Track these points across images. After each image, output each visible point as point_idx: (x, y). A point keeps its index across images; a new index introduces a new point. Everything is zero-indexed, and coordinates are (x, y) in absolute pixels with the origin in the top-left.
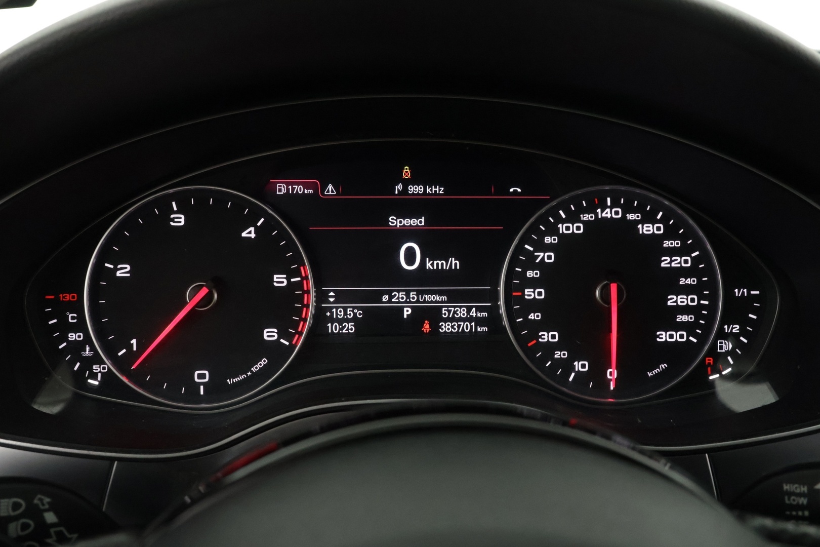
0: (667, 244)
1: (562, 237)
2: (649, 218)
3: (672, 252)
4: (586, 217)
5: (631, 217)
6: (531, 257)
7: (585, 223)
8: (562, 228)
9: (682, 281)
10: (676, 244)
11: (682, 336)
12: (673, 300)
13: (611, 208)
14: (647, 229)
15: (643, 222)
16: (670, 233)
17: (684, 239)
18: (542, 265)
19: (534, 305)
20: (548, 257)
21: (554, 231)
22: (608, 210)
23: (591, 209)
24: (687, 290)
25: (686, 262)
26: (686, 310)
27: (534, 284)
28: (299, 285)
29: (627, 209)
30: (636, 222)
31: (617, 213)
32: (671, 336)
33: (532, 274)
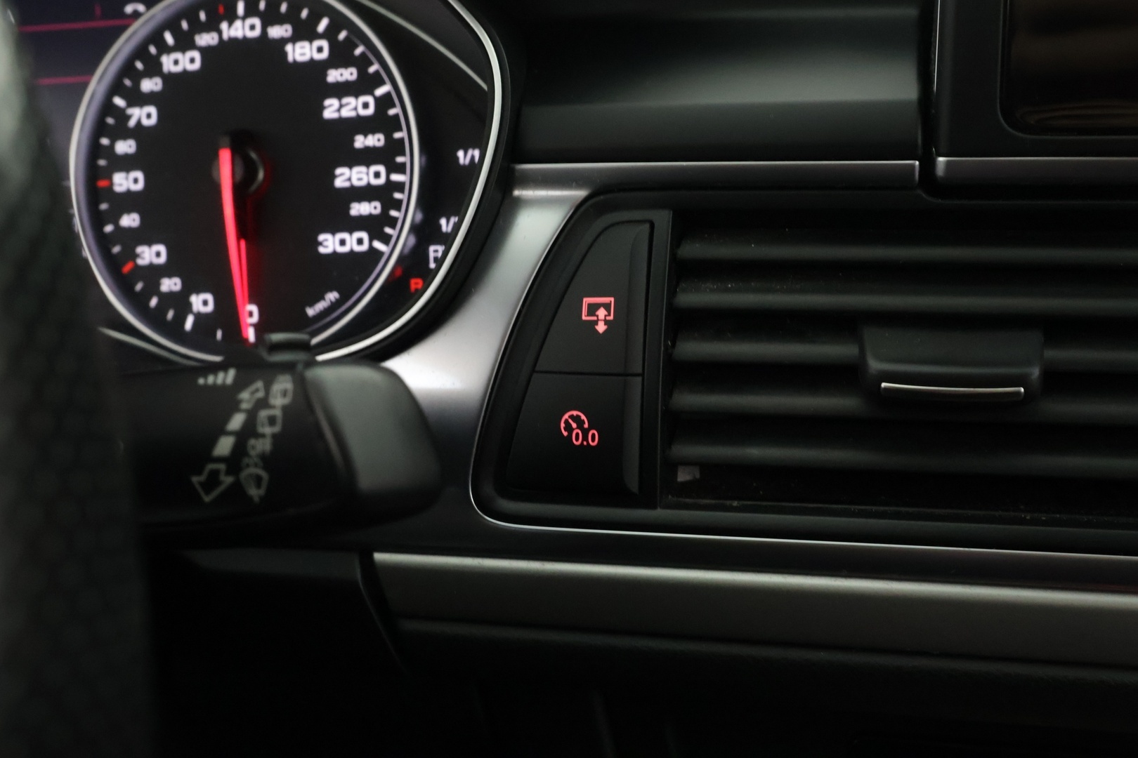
0: (334, 76)
1: (169, 79)
2: (304, 32)
3: (342, 90)
4: (206, 39)
5: (276, 32)
6: (122, 117)
7: (205, 51)
8: (168, 63)
9: (360, 142)
10: (348, 74)
11: (360, 241)
12: (347, 177)
13: (244, 18)
14: (301, 52)
15: (294, 39)
16: (340, 56)
17: (362, 63)
18: (139, 132)
19: (129, 201)
20: (145, 115)
21: (154, 68)
22: (238, 23)
23: (212, 26)
24: (367, 157)
25: (366, 106)
26: (366, 193)
27: (126, 164)
29: (270, 18)
30: (283, 42)
31: (252, 27)
32: (343, 242)
33: (125, 147)
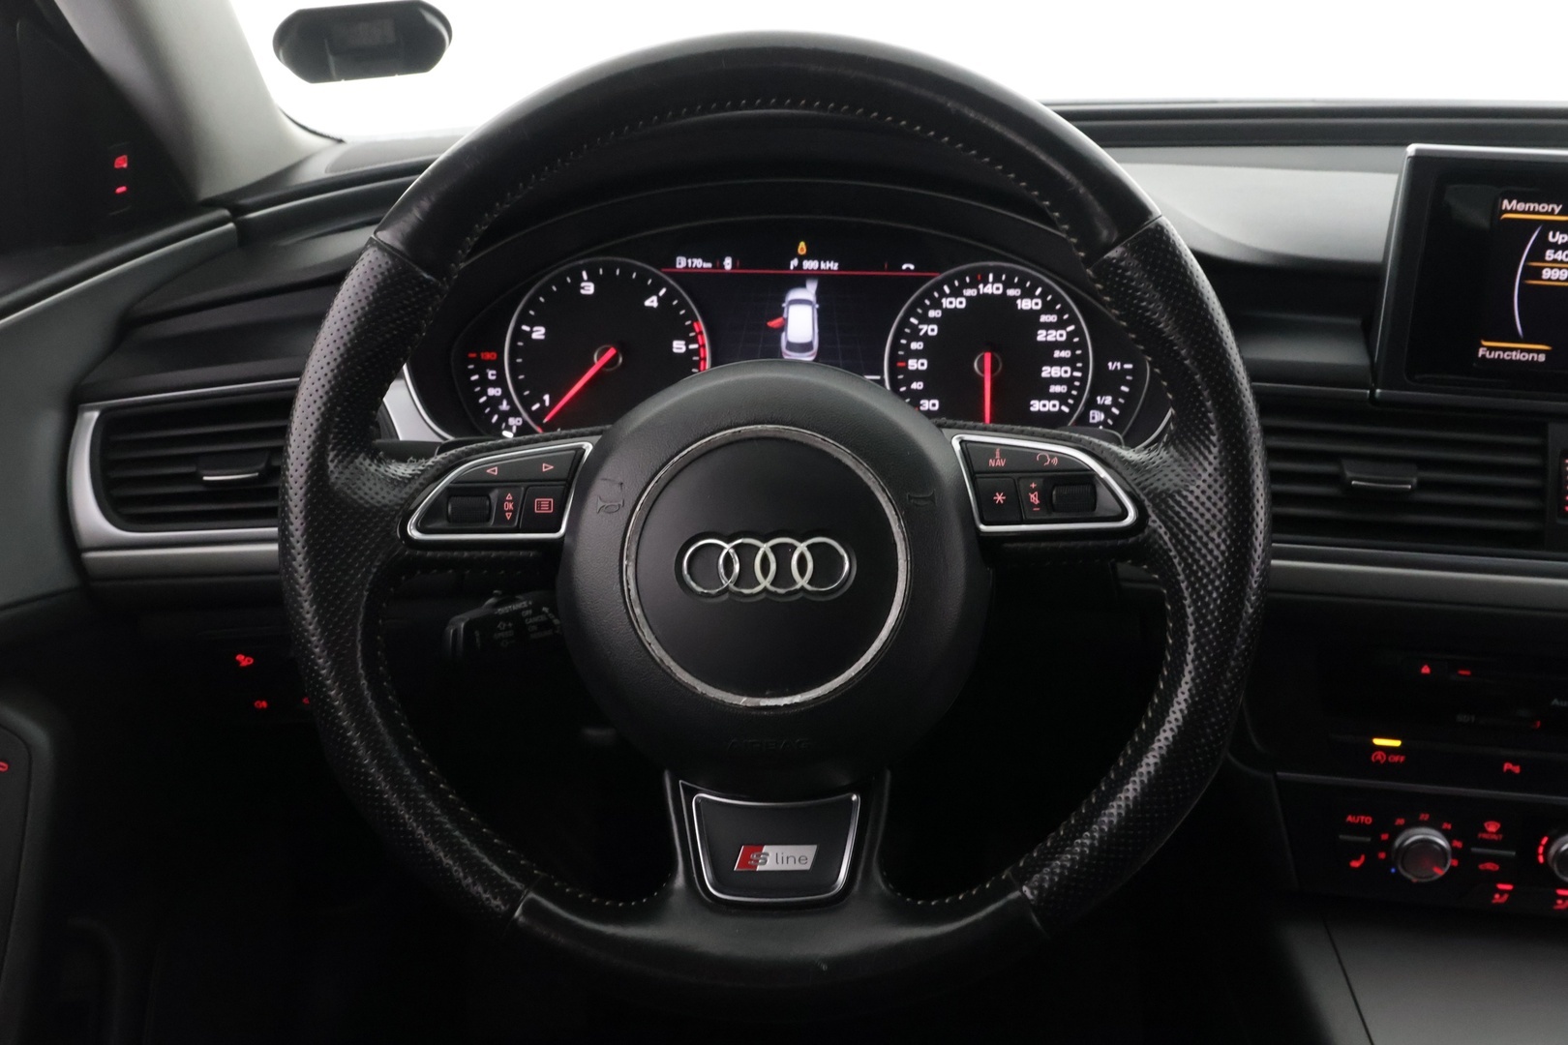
0: (1044, 318)
1: (946, 311)
2: (1028, 294)
3: (1048, 326)
4: (970, 292)
5: (1011, 292)
6: (915, 329)
7: (969, 299)
8: (946, 303)
9: (1057, 354)
10: (1053, 318)
11: (1054, 406)
12: (1048, 372)
13: (993, 283)
14: (1025, 304)
15: (1022, 297)
16: (1048, 308)
17: (1060, 313)
18: (926, 338)
19: (917, 375)
20: (932, 330)
21: (937, 305)
22: (989, 286)
23: (974, 285)
24: (1061, 362)
25: (1061, 335)
26: (1059, 381)
27: (917, 355)
28: (696, 352)
29: (1008, 285)
30: (1015, 298)
31: (998, 289)
32: (1044, 406)
33: (916, 346)
